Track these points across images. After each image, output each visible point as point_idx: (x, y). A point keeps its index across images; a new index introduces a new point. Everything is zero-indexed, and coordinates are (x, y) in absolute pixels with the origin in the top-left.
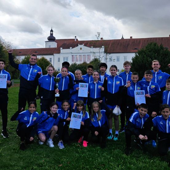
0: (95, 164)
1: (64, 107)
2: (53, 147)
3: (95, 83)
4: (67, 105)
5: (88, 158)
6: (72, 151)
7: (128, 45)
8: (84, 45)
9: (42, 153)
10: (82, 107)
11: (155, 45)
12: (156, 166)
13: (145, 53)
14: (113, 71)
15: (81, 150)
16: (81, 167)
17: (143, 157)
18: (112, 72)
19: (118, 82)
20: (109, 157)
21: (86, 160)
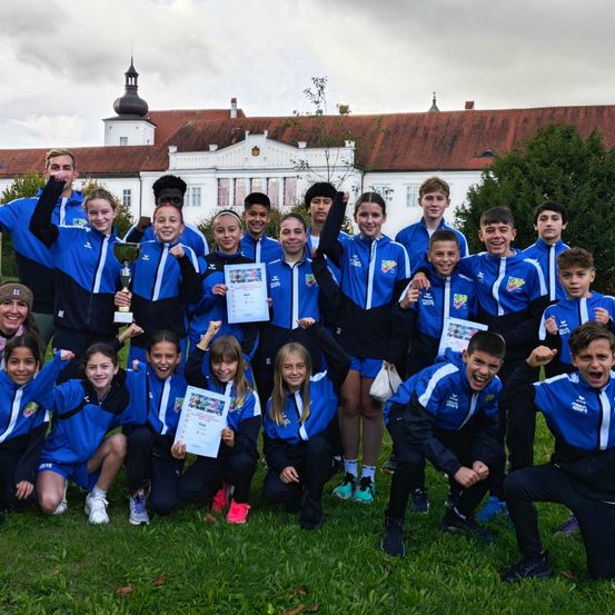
0: (271, 586)
1: (157, 361)
2: (103, 524)
3: (291, 264)
4: (171, 352)
5: (241, 562)
6: (180, 538)
7: (455, 138)
8: (268, 138)
9: (56, 544)
10: (233, 366)
11: (567, 135)
12: (521, 596)
13: (525, 171)
14: (371, 219)
15: (217, 535)
16: (210, 594)
17: (471, 562)
18: (364, 220)
19: (389, 265)
20: (332, 560)
21: (237, 571)
